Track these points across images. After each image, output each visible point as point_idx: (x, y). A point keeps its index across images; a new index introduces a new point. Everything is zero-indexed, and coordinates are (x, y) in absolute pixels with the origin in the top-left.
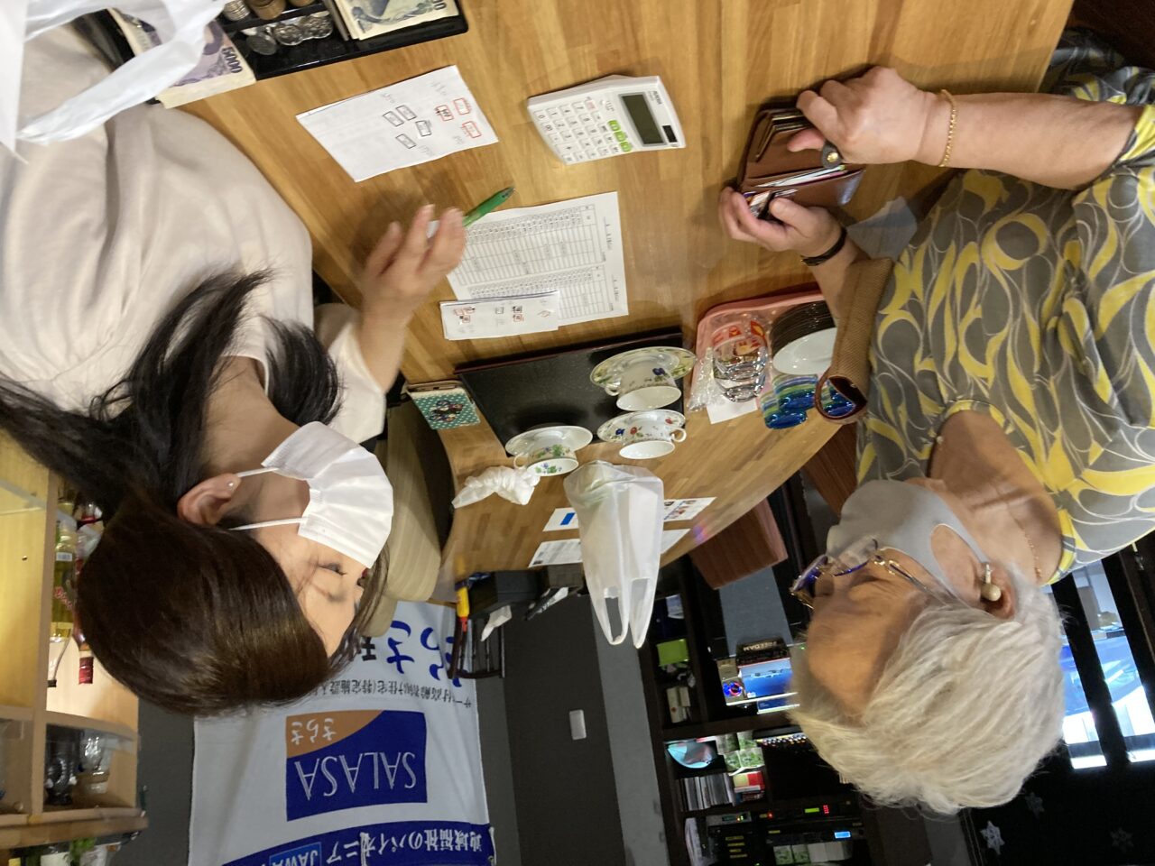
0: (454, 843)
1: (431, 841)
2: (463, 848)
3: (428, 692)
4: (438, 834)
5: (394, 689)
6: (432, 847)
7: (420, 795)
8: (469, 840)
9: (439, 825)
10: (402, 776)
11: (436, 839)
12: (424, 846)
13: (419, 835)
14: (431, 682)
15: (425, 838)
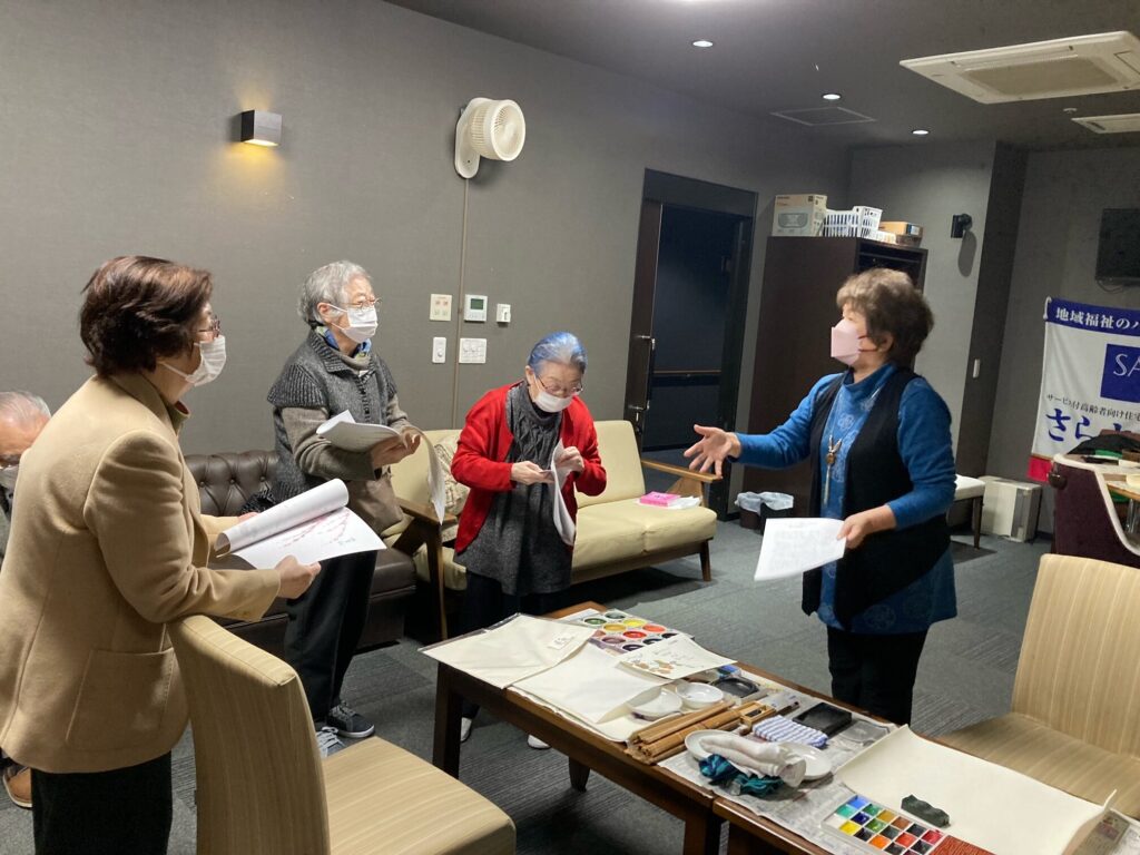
0: (1085, 317)
1: (1108, 322)
2: (1077, 312)
3: (1091, 410)
4: (1100, 324)
5: (1129, 415)
6: (1107, 317)
7: (1112, 350)
8: (1070, 316)
9: (1100, 329)
10: (1129, 362)
11: (1103, 322)
12: (1115, 319)
13: (1119, 326)
14: (1089, 416)
15: (1113, 324)
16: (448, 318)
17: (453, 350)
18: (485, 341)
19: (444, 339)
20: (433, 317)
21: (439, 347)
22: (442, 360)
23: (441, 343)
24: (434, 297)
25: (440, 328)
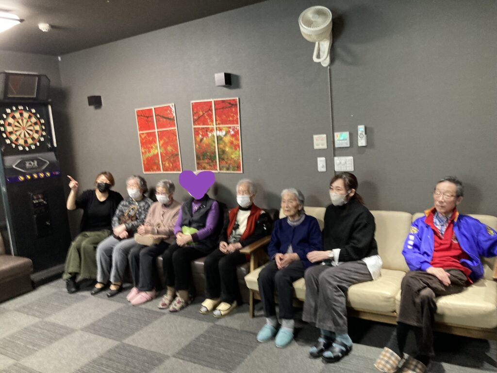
16: (325, 147)
17: (330, 164)
18: (351, 158)
19: (323, 159)
20: (316, 147)
21: (321, 163)
22: (324, 170)
23: (321, 161)
24: (315, 137)
25: (321, 153)
